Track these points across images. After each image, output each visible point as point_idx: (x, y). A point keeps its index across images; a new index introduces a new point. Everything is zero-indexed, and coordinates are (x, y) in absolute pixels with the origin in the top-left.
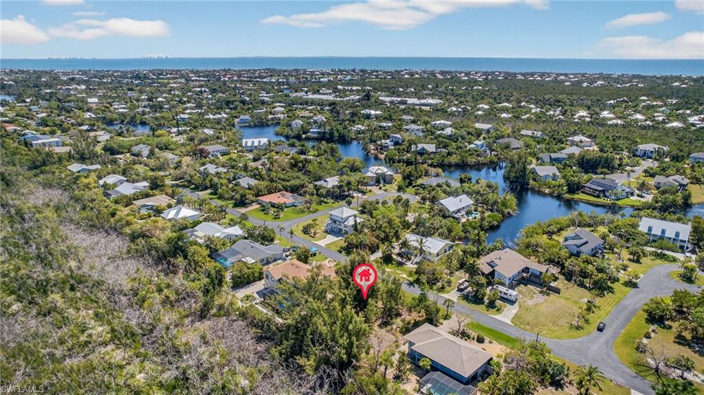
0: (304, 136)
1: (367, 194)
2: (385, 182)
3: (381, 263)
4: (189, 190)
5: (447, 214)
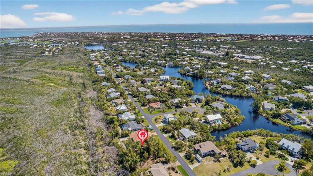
0: (187, 74)
1: (188, 107)
2: (199, 102)
3: (170, 137)
4: (132, 96)
5: (207, 122)
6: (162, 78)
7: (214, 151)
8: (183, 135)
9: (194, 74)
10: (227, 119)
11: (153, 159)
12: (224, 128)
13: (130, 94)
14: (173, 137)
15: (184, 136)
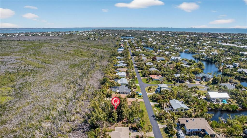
1: (191, 83)
2: (205, 80)
3: (156, 106)
4: (138, 69)
5: (208, 99)
6: (173, 58)
7: (205, 131)
8: (171, 106)
9: (209, 59)
10: (237, 101)
11: (124, 123)
12: (230, 109)
13: (137, 67)
14: (159, 106)
15: (172, 108)
